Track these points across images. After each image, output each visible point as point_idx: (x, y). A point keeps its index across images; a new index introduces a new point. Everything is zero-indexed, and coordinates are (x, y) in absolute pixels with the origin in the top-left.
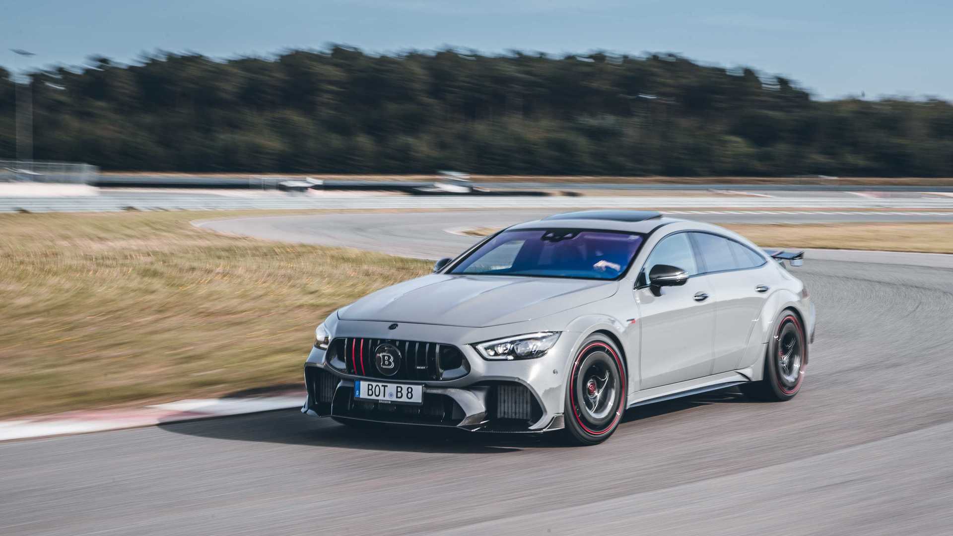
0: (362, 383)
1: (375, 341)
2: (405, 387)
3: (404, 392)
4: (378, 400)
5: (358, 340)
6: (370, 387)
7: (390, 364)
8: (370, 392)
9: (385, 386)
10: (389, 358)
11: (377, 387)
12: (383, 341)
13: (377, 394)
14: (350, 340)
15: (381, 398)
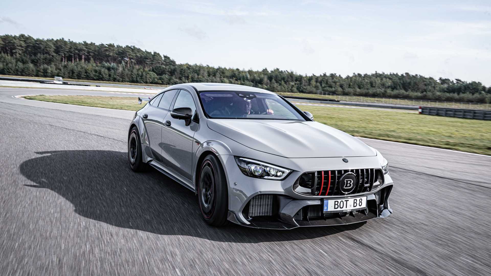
0: (329, 201)
1: (340, 172)
2: (358, 199)
3: (358, 202)
4: (343, 211)
5: (326, 172)
6: (336, 203)
7: (350, 185)
8: (336, 206)
9: (347, 201)
10: (351, 181)
11: (342, 202)
12: (346, 171)
13: (341, 207)
14: (320, 173)
15: (344, 209)
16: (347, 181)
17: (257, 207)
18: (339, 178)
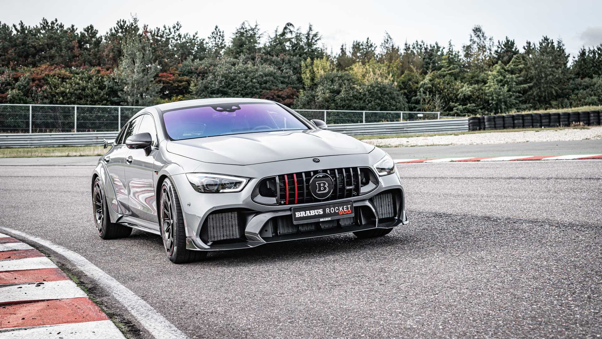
16: (319, 184)
17: (218, 229)
18: (308, 181)
